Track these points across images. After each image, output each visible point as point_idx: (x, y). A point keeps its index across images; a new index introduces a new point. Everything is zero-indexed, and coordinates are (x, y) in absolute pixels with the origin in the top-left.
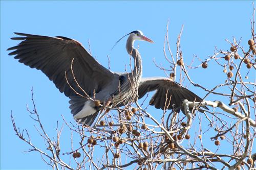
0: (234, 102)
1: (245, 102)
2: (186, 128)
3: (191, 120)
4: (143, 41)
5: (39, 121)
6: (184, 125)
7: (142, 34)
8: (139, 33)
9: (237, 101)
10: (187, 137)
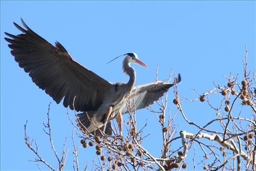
0: (226, 140)
1: (237, 140)
2: (182, 157)
3: (187, 151)
4: (138, 64)
5: (50, 135)
6: (180, 154)
7: (137, 57)
8: (134, 56)
9: (230, 139)
10: (184, 167)
